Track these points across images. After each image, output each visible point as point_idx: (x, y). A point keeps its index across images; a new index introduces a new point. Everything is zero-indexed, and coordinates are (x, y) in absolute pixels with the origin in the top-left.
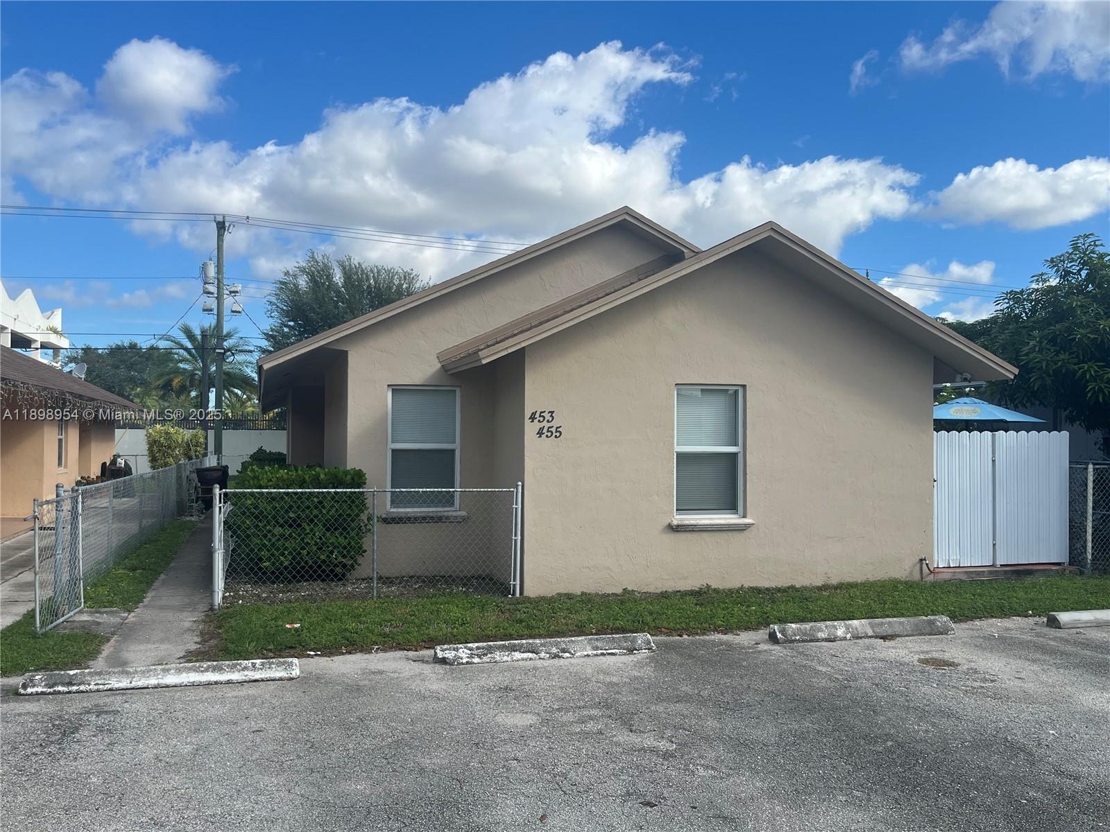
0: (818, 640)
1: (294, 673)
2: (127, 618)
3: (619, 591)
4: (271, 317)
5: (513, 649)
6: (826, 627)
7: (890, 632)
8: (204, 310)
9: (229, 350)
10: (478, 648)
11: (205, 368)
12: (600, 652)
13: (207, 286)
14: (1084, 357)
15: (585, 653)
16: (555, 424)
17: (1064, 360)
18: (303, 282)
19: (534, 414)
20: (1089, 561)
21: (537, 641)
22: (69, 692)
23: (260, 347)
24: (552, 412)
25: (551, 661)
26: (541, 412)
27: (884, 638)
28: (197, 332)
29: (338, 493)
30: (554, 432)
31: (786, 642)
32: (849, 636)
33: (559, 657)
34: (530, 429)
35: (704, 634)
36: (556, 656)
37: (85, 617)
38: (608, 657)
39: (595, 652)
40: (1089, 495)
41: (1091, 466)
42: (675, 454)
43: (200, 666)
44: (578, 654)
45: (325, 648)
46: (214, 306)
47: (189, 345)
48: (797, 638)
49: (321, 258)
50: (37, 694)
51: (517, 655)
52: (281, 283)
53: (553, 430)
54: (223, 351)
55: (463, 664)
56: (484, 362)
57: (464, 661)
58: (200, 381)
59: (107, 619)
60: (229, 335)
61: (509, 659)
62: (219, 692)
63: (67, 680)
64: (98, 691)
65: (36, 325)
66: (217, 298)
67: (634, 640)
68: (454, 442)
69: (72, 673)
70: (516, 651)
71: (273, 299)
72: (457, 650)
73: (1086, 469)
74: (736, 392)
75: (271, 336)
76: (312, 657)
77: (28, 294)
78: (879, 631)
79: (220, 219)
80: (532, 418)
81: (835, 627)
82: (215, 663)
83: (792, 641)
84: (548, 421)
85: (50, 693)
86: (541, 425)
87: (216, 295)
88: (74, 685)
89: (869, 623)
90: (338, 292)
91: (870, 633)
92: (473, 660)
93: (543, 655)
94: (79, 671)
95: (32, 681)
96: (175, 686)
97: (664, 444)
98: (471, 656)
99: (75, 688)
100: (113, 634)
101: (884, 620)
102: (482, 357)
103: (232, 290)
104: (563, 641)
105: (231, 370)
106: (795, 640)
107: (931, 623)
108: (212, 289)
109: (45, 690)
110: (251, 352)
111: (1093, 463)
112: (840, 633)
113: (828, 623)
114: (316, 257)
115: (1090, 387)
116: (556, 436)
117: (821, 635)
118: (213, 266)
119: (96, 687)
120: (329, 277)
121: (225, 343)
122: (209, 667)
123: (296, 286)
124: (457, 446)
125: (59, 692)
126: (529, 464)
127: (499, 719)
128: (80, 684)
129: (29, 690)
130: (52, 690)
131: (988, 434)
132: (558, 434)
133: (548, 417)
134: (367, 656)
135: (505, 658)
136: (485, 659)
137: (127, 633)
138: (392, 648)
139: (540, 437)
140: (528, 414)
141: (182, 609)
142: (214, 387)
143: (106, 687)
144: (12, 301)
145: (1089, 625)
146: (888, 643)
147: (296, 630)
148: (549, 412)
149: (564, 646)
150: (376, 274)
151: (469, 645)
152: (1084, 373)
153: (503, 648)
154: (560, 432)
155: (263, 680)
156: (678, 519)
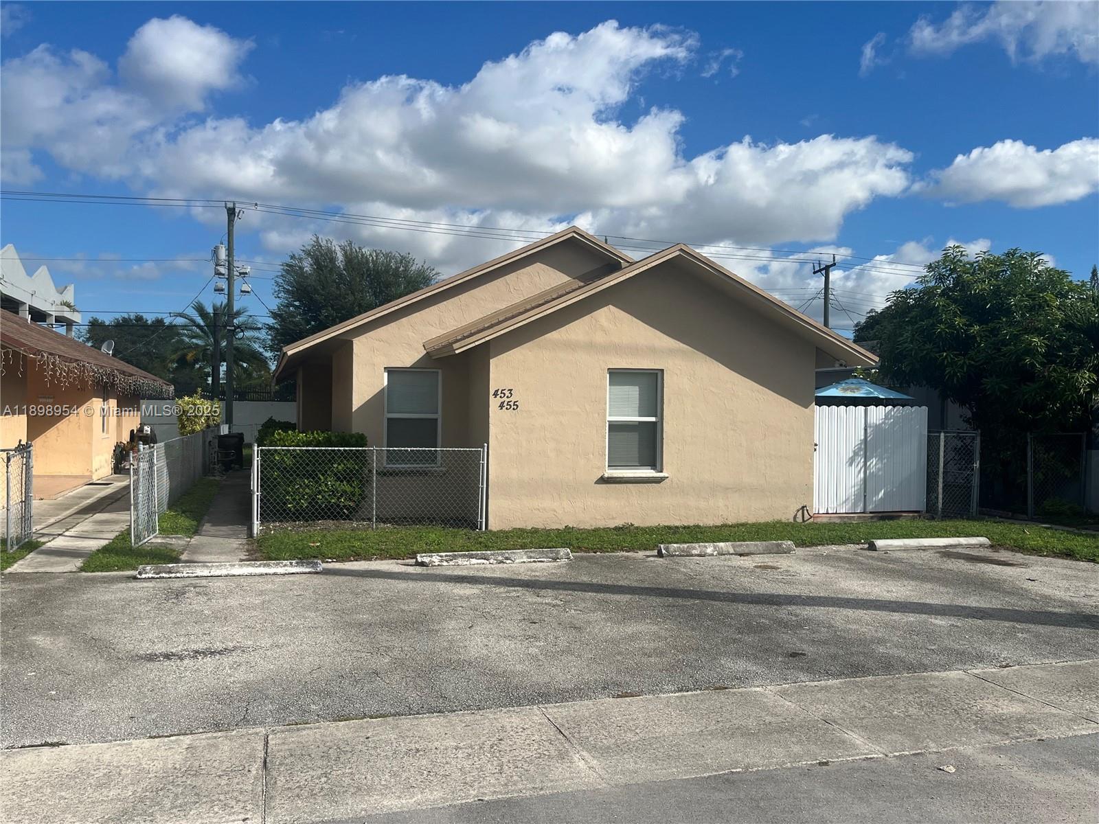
0: (692, 555)
1: (318, 569)
2: (190, 542)
3: (562, 527)
4: (279, 297)
5: (471, 557)
6: (699, 547)
7: (746, 551)
8: (215, 290)
9: (239, 327)
10: (446, 556)
11: (217, 342)
12: (532, 560)
13: (218, 268)
14: (944, 348)
15: (522, 561)
16: (513, 399)
17: (928, 349)
18: (307, 266)
19: (497, 391)
20: (940, 510)
21: (489, 552)
22: (170, 578)
23: (268, 325)
24: (511, 390)
25: (498, 565)
26: (503, 390)
27: (741, 555)
28: (210, 310)
29: (346, 450)
30: (512, 405)
31: (668, 556)
32: (715, 553)
33: (504, 563)
34: (494, 403)
35: (613, 552)
36: (501, 562)
37: (159, 541)
38: (538, 563)
39: (529, 560)
40: (941, 457)
41: (942, 434)
42: (607, 423)
43: (255, 564)
44: (517, 561)
45: (339, 556)
46: (225, 286)
47: (202, 323)
48: (677, 553)
49: (325, 242)
50: (149, 578)
51: (474, 561)
52: (287, 265)
53: (512, 403)
54: (233, 328)
55: (435, 566)
56: (457, 352)
57: (436, 564)
58: (212, 355)
59: (177, 542)
60: (238, 313)
61: (468, 563)
62: (270, 579)
63: (168, 570)
64: (189, 577)
65: (51, 300)
66: (227, 279)
67: (557, 553)
68: (437, 413)
69: (170, 565)
70: (473, 558)
71: (280, 281)
72: (432, 556)
73: (940, 436)
74: (657, 374)
75: (280, 316)
76: (330, 562)
77: (43, 271)
78: (739, 550)
79: (230, 205)
80: (495, 395)
81: (706, 547)
82: (265, 562)
83: (673, 556)
84: (508, 397)
85: (157, 578)
86: (502, 400)
87: (227, 277)
88: (172, 573)
89: (732, 545)
90: (340, 275)
91: (732, 551)
92: (443, 564)
93: (491, 561)
94: (175, 565)
95: (144, 570)
96: (239, 576)
97: (599, 414)
98: (441, 561)
99: (173, 575)
100: (184, 550)
101: (743, 543)
102: (455, 348)
103: (241, 271)
104: (507, 553)
105: (240, 346)
106: (675, 555)
107: (780, 545)
108: (223, 270)
109: (154, 576)
110: (259, 329)
111: (944, 432)
112: (709, 550)
113: (701, 544)
114: (320, 241)
115: (947, 371)
116: (514, 409)
117: (694, 552)
118: (224, 249)
119: (187, 575)
120: (333, 260)
121: (235, 321)
122: (261, 564)
123: (301, 268)
124: (439, 416)
125: (163, 578)
126: (493, 430)
127: (455, 591)
128: (176, 573)
129: (143, 576)
130: (158, 576)
131: (861, 408)
132: (515, 407)
133: (507, 393)
134: (369, 562)
135: (465, 563)
136: (451, 563)
137: (195, 550)
138: (386, 558)
139: (502, 409)
140: (492, 392)
141: (228, 536)
142: (224, 361)
143: (194, 575)
144: (28, 277)
145: (898, 549)
146: (742, 558)
147: (318, 546)
148: (509, 390)
149: (507, 555)
150: (375, 258)
151: (440, 554)
152: (943, 360)
153: (464, 556)
154: (517, 406)
155: (298, 573)
156: (610, 473)
